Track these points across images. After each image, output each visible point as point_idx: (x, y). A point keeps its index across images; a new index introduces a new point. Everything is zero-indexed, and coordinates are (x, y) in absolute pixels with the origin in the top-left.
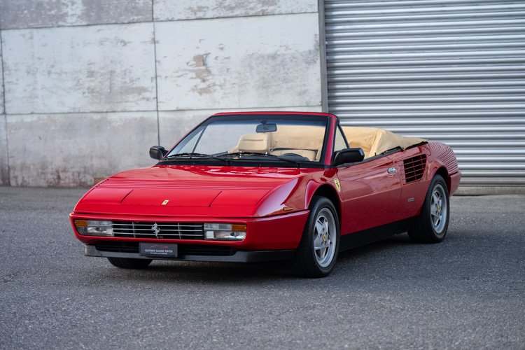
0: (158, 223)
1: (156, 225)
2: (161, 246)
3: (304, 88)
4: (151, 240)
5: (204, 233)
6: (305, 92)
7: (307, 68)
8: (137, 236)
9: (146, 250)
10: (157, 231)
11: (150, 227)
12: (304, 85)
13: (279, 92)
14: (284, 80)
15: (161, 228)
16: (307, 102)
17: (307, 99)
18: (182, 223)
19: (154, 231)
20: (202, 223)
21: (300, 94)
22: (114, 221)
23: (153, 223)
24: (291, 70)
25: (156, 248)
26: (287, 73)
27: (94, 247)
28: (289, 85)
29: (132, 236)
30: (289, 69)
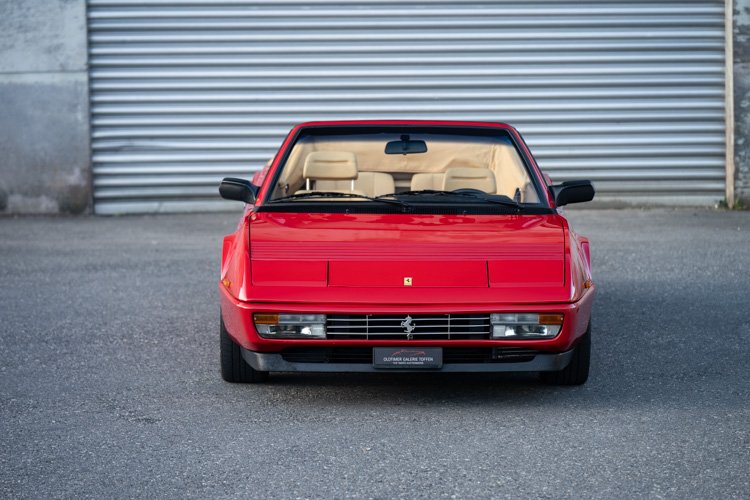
0: (413, 316)
1: (409, 319)
2: (413, 351)
3: (56, 42)
4: (398, 341)
5: (489, 329)
6: (58, 47)
7: (61, 8)
8: (371, 337)
9: (386, 359)
10: (410, 329)
11: (399, 323)
12: (56, 36)
13: (12, 47)
14: (20, 27)
15: (418, 323)
16: (61, 65)
17: (62, 59)
18: (453, 315)
19: (406, 329)
20: (488, 314)
21: (49, 51)
22: (329, 315)
23: (404, 316)
24: (32, 11)
25: (403, 355)
26: (26, 17)
27: (280, 356)
28: (30, 35)
29: (364, 337)
30: (29, 9)
